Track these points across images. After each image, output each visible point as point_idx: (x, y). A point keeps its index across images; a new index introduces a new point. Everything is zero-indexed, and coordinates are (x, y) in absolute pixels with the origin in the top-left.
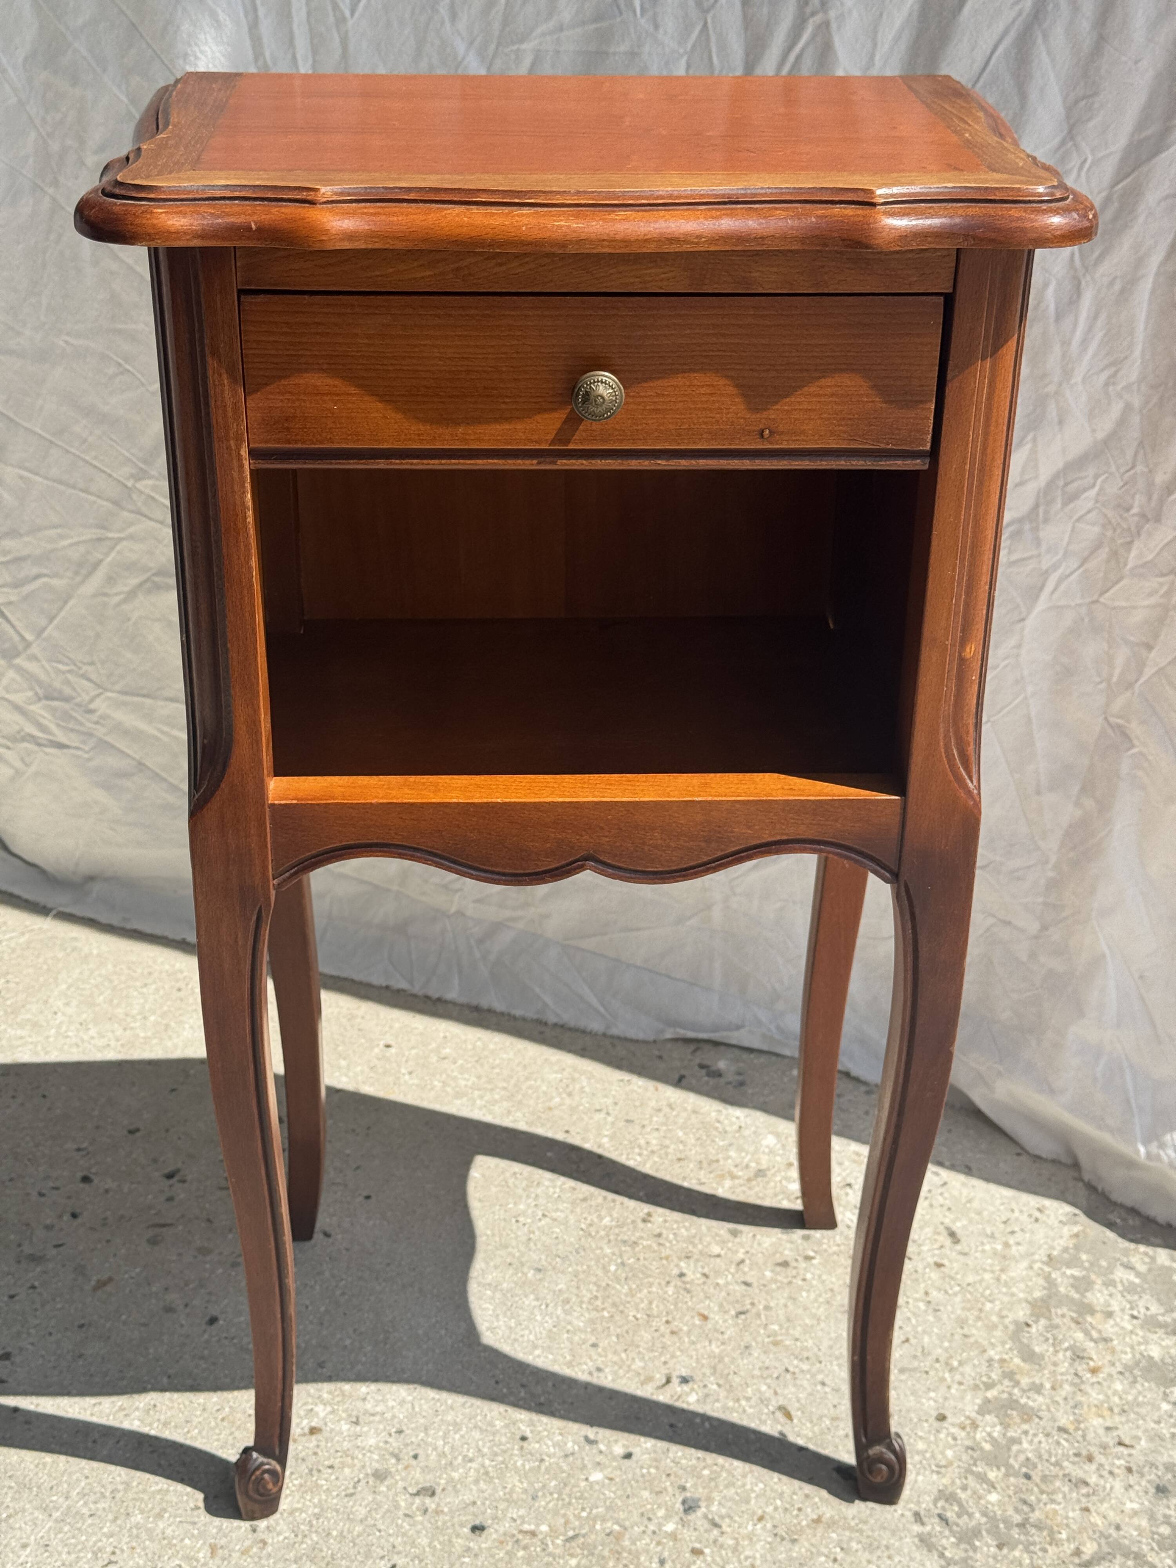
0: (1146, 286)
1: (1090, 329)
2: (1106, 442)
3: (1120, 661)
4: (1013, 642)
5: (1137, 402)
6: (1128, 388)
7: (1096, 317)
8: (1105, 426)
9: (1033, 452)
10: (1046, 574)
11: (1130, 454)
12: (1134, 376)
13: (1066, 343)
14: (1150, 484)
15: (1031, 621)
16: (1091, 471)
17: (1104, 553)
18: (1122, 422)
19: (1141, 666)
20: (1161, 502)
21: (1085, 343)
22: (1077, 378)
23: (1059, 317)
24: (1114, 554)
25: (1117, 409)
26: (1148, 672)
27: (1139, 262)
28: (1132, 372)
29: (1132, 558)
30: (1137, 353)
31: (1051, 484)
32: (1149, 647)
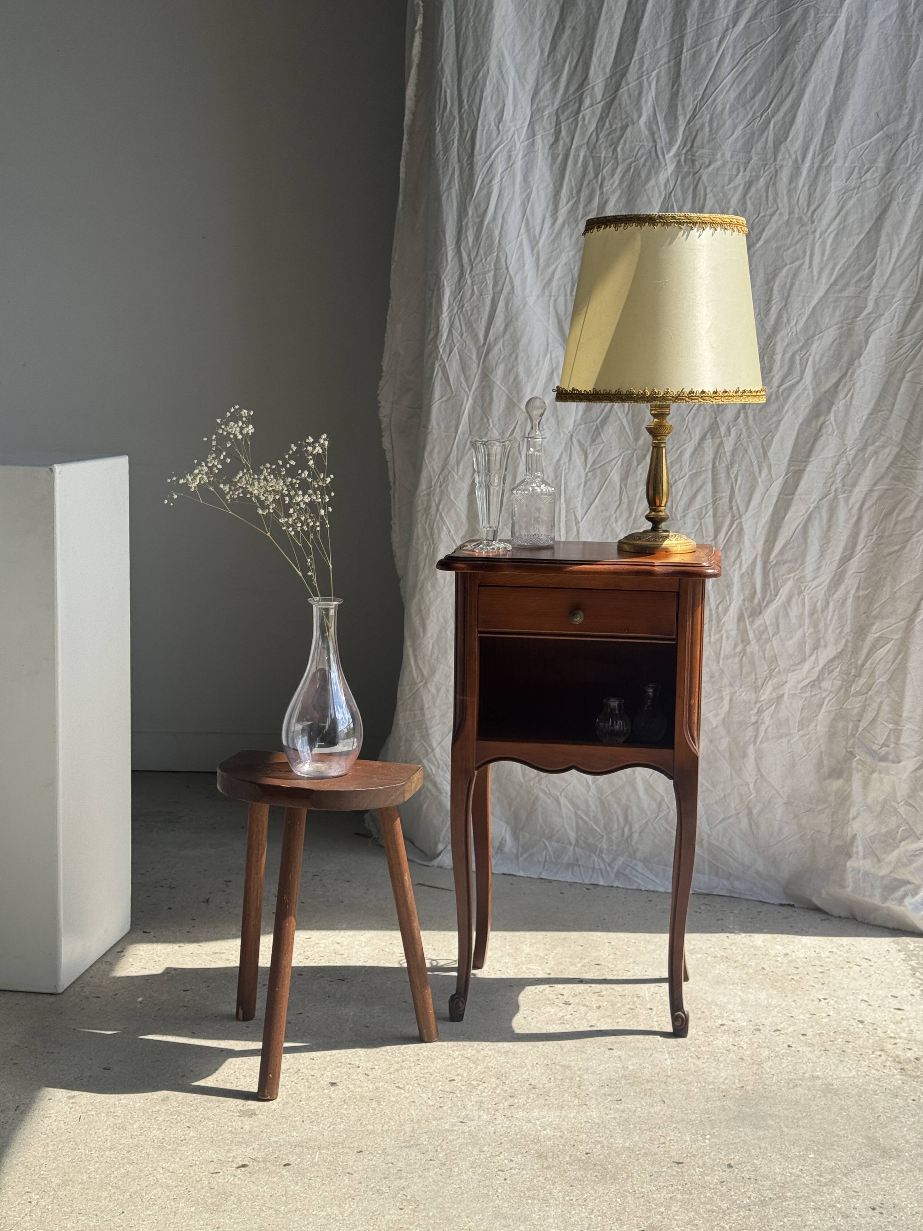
0: (850, 601)
1: (833, 616)
2: (841, 653)
3: (850, 727)
4: (814, 724)
5: (850, 638)
6: (847, 634)
7: (834, 611)
8: (840, 647)
9: (817, 656)
10: (824, 699)
11: (849, 656)
12: (848, 630)
13: (825, 620)
14: (857, 665)
15: (820, 716)
16: (837, 662)
17: (843, 690)
18: (846, 645)
19: (858, 727)
20: (860, 670)
21: (831, 619)
22: (830, 631)
23: (822, 612)
24: (846, 690)
25: (843, 641)
26: (860, 730)
27: (847, 593)
28: (847, 629)
29: (853, 690)
30: (849, 622)
31: (823, 668)
32: (860, 721)
